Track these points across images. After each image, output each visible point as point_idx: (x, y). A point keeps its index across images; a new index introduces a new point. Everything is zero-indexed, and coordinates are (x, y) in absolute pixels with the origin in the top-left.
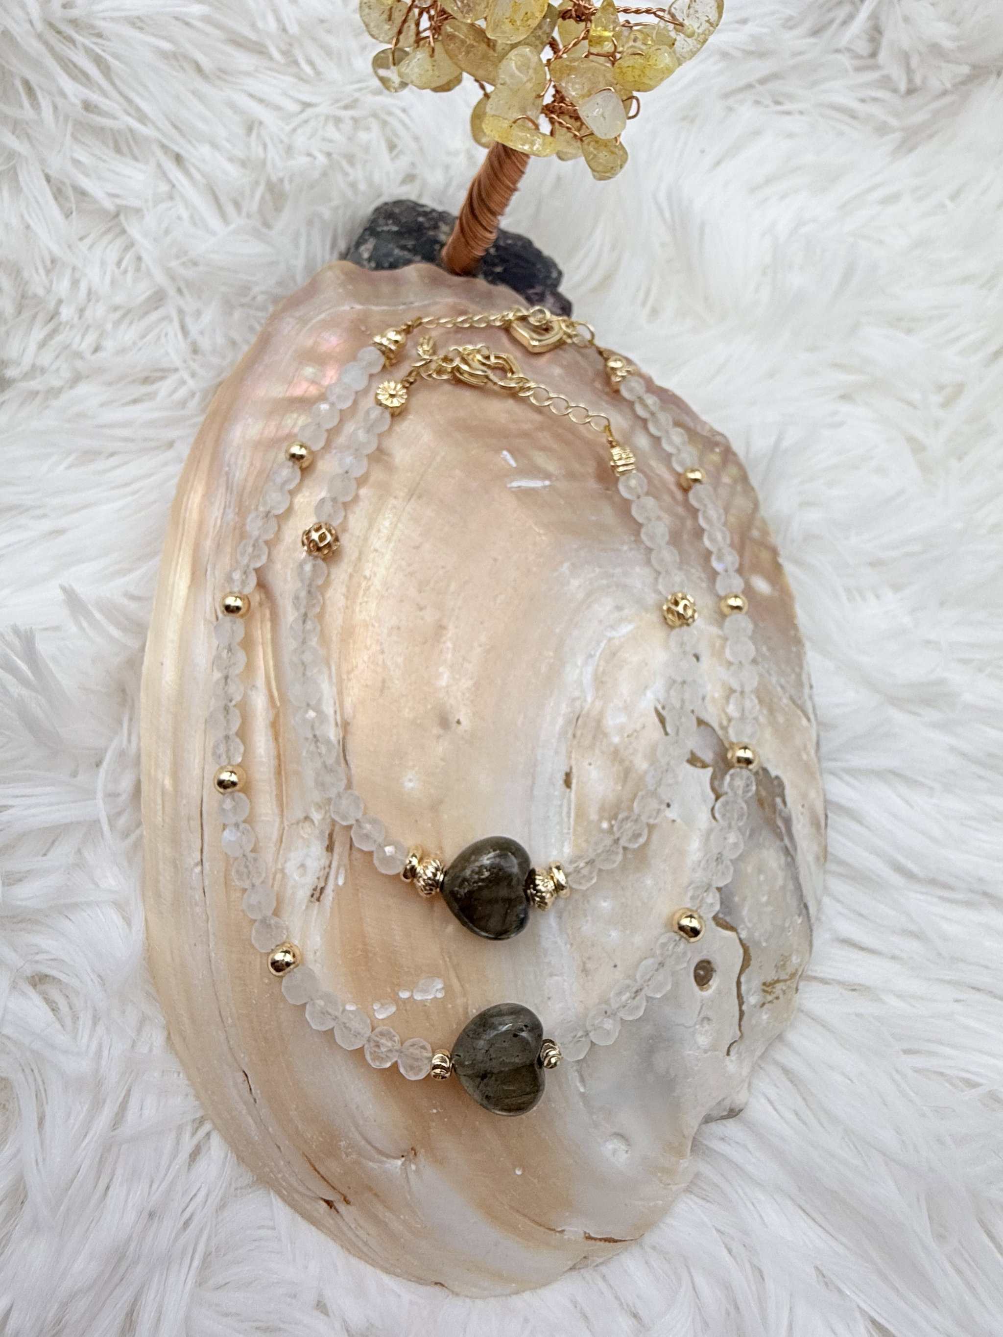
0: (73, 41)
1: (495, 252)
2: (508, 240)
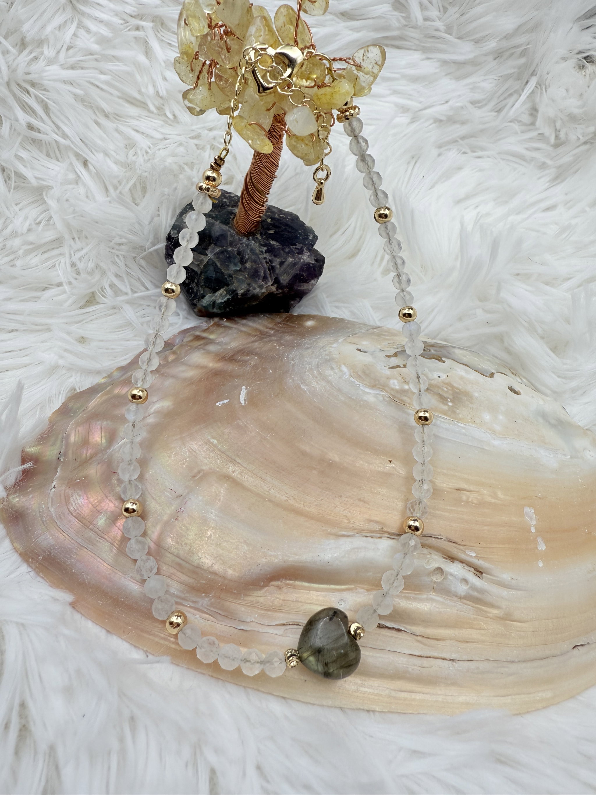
0: (28, 92)
1: (271, 221)
2: (282, 215)
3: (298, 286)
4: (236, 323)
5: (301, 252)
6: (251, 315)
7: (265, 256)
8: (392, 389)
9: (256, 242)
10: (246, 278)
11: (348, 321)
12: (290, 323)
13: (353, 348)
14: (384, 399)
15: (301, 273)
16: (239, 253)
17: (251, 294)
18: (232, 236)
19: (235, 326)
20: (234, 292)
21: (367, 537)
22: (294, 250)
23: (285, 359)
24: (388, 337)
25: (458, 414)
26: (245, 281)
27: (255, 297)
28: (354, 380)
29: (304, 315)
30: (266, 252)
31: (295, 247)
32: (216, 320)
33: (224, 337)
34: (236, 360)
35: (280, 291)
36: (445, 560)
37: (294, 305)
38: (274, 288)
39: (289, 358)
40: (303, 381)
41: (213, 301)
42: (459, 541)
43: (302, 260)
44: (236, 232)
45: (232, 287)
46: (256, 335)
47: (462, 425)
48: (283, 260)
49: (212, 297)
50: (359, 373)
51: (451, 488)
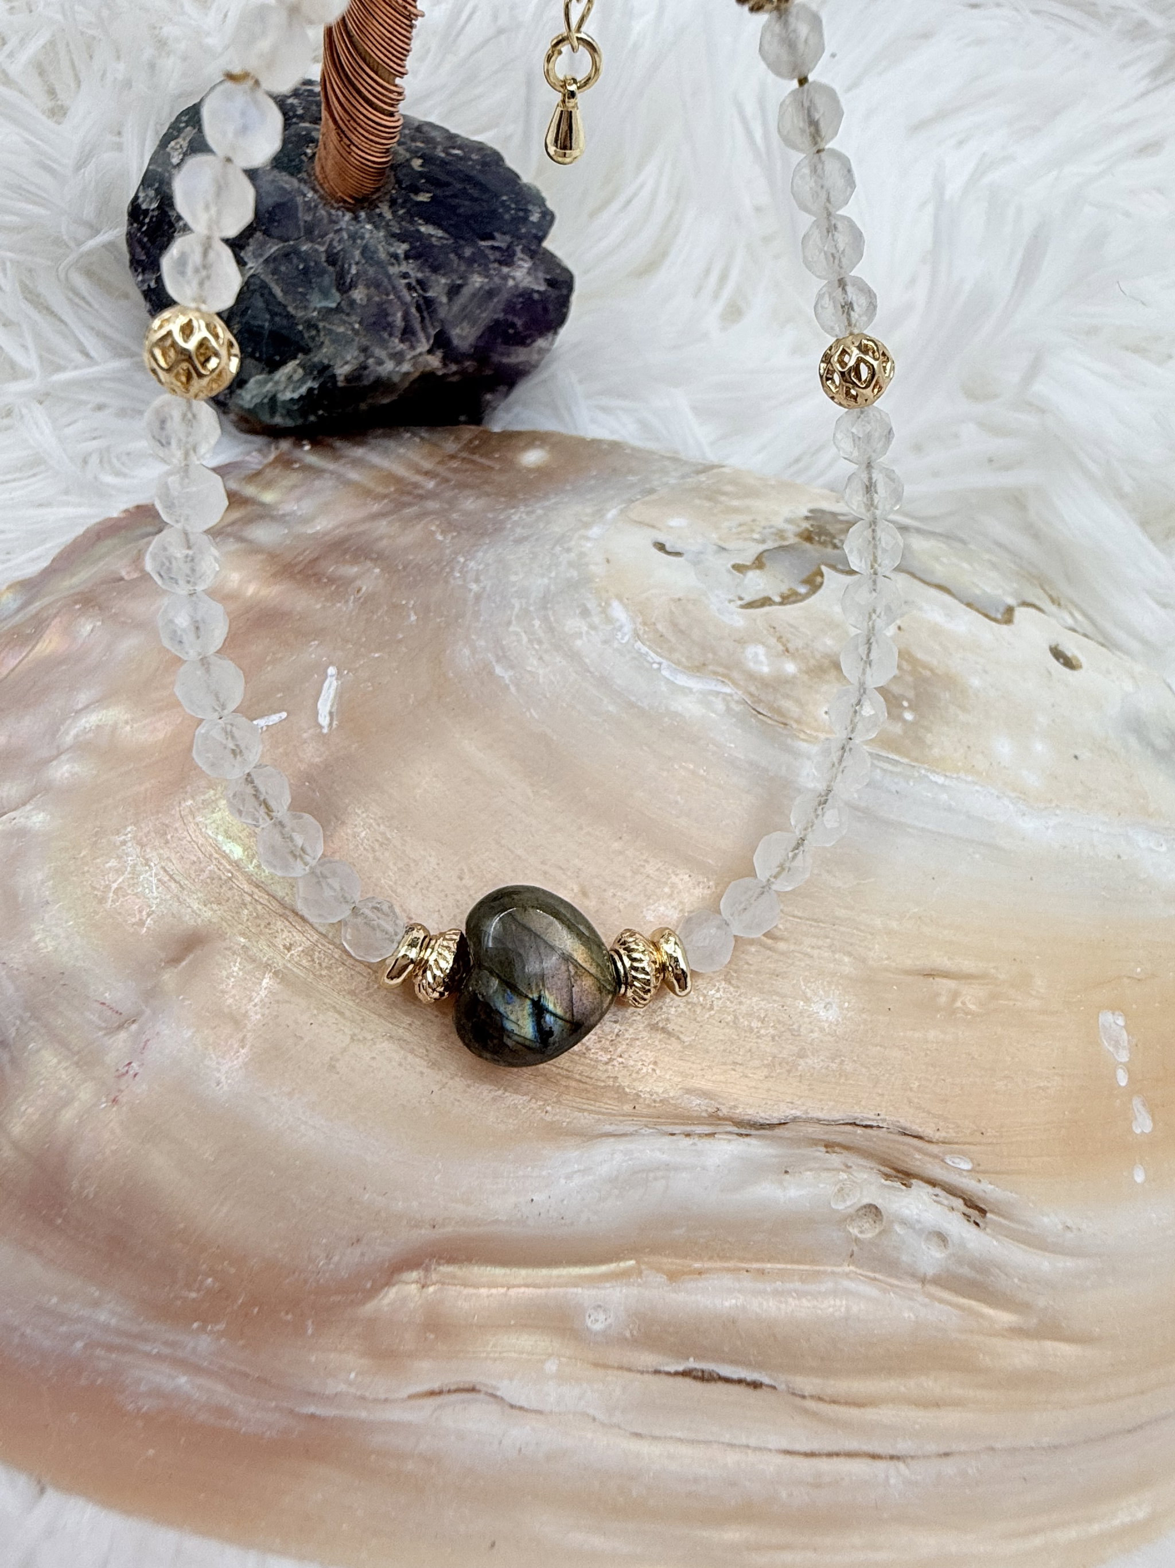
1: (421, 166)
2: (454, 148)
3: (502, 354)
4: (337, 457)
5: (507, 258)
6: (380, 431)
7: (404, 268)
8: (751, 676)
9: (376, 227)
10: (356, 332)
11: (633, 449)
12: (481, 456)
13: (644, 539)
14: (728, 709)
15: (510, 317)
16: (333, 259)
17: (372, 378)
18: (309, 208)
19: (331, 466)
20: (323, 371)
21: (673, 1134)
22: (488, 252)
23: (455, 578)
24: (735, 503)
25: (930, 747)
26: (353, 340)
27: (382, 385)
28: (644, 649)
29: (519, 434)
30: (407, 257)
31: (490, 243)
32: (285, 445)
33: (299, 500)
34: (317, 577)
35: (454, 368)
36: (888, 1183)
37: (494, 404)
38: (434, 362)
39: (467, 572)
40: (501, 654)
41: (270, 395)
42: (928, 1131)
43: (511, 283)
44: (321, 197)
45: (321, 356)
46: (385, 496)
47: (940, 780)
48: (459, 282)
49: (266, 382)
50: (659, 627)
51: (908, 972)
